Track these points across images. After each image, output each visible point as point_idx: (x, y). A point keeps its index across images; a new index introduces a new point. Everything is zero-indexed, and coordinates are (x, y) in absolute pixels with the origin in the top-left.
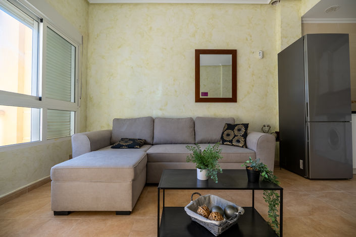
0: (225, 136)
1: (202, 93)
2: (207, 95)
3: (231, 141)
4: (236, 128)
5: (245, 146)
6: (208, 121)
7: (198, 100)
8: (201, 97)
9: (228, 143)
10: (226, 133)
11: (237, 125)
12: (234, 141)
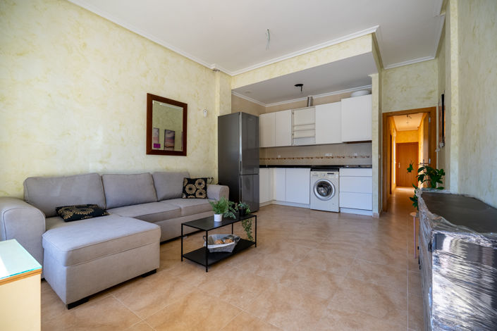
0: (187, 190)
1: (154, 144)
2: (160, 147)
3: (194, 195)
4: (197, 182)
5: (206, 197)
6: (168, 176)
7: (150, 151)
8: (153, 148)
9: (192, 196)
10: (187, 187)
11: (196, 179)
12: (197, 194)
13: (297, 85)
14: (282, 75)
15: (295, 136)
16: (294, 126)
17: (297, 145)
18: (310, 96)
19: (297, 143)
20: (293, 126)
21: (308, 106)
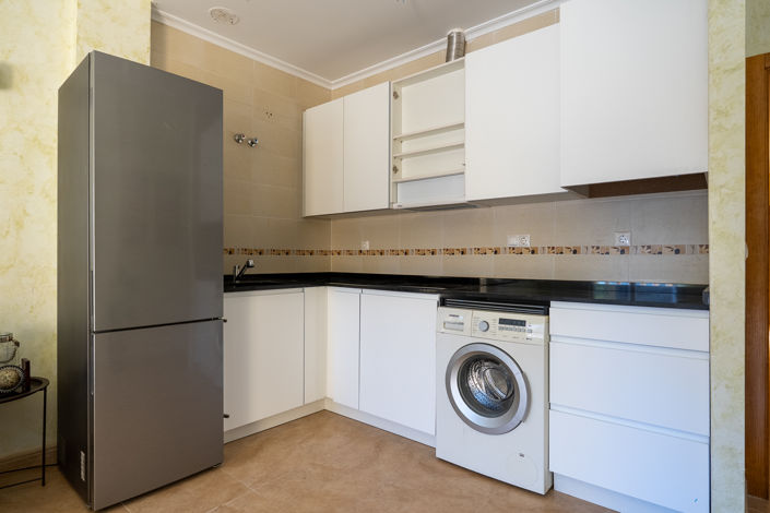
15: (405, 173)
16: (399, 140)
18: (454, 32)
20: (395, 140)
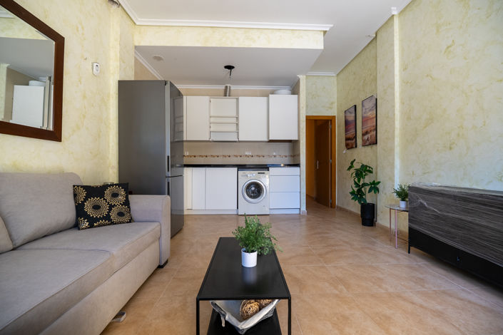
5: (132, 220)
9: (102, 222)
10: (87, 205)
11: (106, 187)
12: (113, 215)
13: (226, 67)
14: (222, 46)
15: (212, 128)
16: (210, 117)
17: (215, 140)
18: (228, 85)
19: (214, 138)
21: (225, 95)
